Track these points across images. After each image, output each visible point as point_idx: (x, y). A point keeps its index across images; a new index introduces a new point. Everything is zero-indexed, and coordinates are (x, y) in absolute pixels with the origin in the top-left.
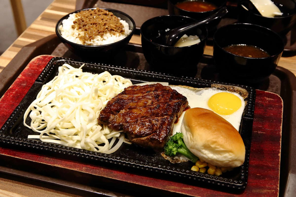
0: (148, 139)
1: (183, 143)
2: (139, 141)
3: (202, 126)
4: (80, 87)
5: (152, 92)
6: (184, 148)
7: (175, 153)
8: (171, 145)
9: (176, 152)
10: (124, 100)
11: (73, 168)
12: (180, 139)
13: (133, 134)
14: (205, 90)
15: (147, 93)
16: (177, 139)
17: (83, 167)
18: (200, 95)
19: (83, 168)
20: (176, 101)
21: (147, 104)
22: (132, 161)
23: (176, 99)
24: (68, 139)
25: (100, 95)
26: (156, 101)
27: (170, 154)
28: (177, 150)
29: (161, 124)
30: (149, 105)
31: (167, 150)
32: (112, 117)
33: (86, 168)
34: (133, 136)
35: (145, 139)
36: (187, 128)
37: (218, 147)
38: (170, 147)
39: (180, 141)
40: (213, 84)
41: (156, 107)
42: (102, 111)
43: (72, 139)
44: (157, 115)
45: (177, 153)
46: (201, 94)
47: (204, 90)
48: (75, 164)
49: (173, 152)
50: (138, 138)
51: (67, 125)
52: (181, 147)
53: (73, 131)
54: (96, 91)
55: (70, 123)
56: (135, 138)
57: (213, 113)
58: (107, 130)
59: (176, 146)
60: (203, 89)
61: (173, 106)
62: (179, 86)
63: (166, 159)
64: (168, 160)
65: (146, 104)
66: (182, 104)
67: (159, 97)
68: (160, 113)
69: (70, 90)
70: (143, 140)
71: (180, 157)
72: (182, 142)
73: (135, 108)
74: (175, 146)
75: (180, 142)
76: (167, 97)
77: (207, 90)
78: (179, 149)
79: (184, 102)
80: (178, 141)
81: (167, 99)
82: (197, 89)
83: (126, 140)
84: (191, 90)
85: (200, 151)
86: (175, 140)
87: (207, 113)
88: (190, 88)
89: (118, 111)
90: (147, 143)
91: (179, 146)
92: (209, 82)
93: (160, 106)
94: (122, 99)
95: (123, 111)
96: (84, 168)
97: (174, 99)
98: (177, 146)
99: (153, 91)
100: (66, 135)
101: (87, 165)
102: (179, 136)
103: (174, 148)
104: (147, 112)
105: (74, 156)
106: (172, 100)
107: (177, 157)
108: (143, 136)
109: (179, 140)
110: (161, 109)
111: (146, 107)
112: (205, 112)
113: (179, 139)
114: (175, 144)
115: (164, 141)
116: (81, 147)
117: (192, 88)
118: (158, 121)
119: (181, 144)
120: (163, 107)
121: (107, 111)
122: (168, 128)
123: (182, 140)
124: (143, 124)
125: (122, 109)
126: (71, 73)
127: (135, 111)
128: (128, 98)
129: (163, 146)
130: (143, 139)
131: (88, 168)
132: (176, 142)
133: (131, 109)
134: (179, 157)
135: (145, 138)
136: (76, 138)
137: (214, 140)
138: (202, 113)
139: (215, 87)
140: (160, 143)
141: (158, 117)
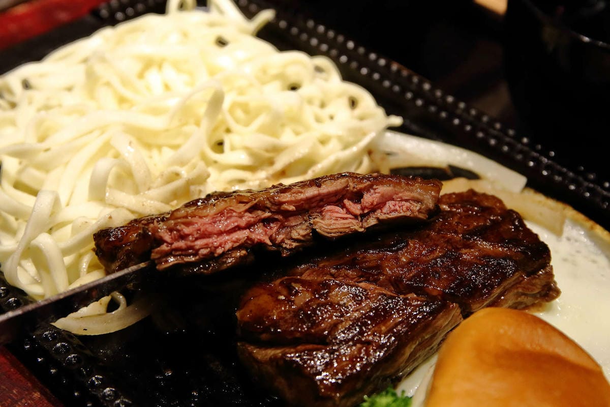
81: (456, 232)
97: (485, 240)
106: (474, 240)
130: (259, 358)
135: (270, 354)
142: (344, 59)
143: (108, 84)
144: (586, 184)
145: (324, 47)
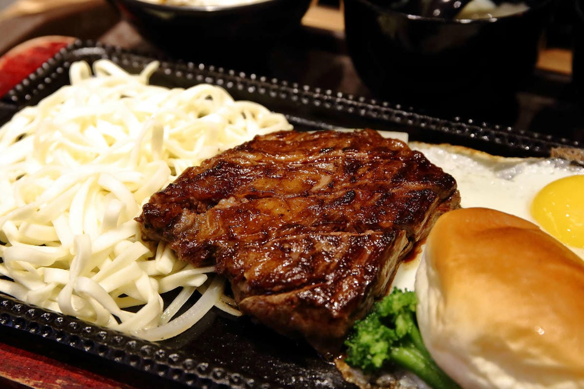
0: (290, 300)
1: (415, 329)
2: (260, 305)
3: (480, 267)
4: (121, 123)
5: (340, 153)
6: (417, 347)
7: (378, 361)
8: (370, 329)
9: (384, 356)
10: (238, 168)
11: (24, 378)
12: (403, 311)
13: (243, 279)
14: (530, 167)
15: (322, 154)
16: (391, 312)
17: (57, 377)
18: (508, 179)
19: (56, 379)
20: (414, 185)
21: (315, 189)
22: (219, 374)
23: (419, 179)
24: (34, 278)
25: (176, 154)
26: (345, 181)
27: (362, 364)
28: (389, 352)
29: (345, 255)
30: (319, 192)
31: (354, 347)
32: (186, 218)
33: (65, 383)
34: (245, 288)
35: (281, 300)
36: (433, 273)
37: (534, 351)
38: (365, 338)
39: (404, 319)
40: (556, 147)
41: (340, 199)
42: (155, 197)
43: (42, 279)
44: (339, 225)
45: (385, 361)
46: (513, 176)
47: (524, 164)
48: (35, 362)
49: (373, 356)
50: (260, 294)
51: (38, 231)
52: (406, 341)
53: (54, 253)
54: (158, 135)
55: (51, 228)
56: (250, 294)
57: (537, 229)
58: (164, 262)
59: (386, 338)
60: (520, 162)
61: (402, 201)
62: (443, 146)
63: (347, 379)
64: (353, 384)
65: (312, 186)
66: (437, 199)
67: (358, 167)
68: (353, 218)
69: (82, 130)
70: (273, 305)
71: (400, 378)
72: (411, 323)
73: (269, 196)
74: (382, 337)
75: (402, 325)
76: (385, 171)
77: (535, 166)
78: (397, 349)
79: (445, 194)
80: (395, 320)
81: (385, 178)
82: (502, 160)
83: (228, 299)
84: (481, 161)
85: (466, 362)
86: (385, 315)
87: (515, 229)
88: (479, 154)
89: (211, 201)
90: (288, 315)
91: (398, 337)
92: (546, 140)
93: (355, 196)
94: (232, 165)
95: (227, 203)
96: (58, 381)
97: (409, 180)
98: (392, 338)
99: (344, 150)
100: (27, 265)
101: (72, 371)
102: (399, 299)
103: (377, 341)
104: (308, 213)
105: (32, 334)
106: (401, 182)
107: (388, 378)
108: (276, 288)
109: (400, 317)
110: (357, 206)
111: (308, 195)
112: (509, 223)
113: (400, 312)
114: (382, 329)
115: (349, 314)
116: (61, 308)
117: (485, 156)
118: (336, 244)
119: (404, 333)
120: (366, 200)
121: (171, 196)
122: (367, 273)
123: (414, 317)
124: (283, 250)
125: (227, 198)
126: (110, 85)
127: (266, 204)
128: (256, 164)
129: (341, 330)
130: (275, 302)
131: (74, 382)
132: (389, 321)
133: (254, 196)
134: (397, 379)
135: (283, 296)
136: (58, 276)
137: (524, 323)
138: (494, 226)
139: (563, 158)
140: (332, 320)
141: (344, 230)
142: (230, 85)
143: (61, 146)
144: (454, 124)
145: (199, 78)
